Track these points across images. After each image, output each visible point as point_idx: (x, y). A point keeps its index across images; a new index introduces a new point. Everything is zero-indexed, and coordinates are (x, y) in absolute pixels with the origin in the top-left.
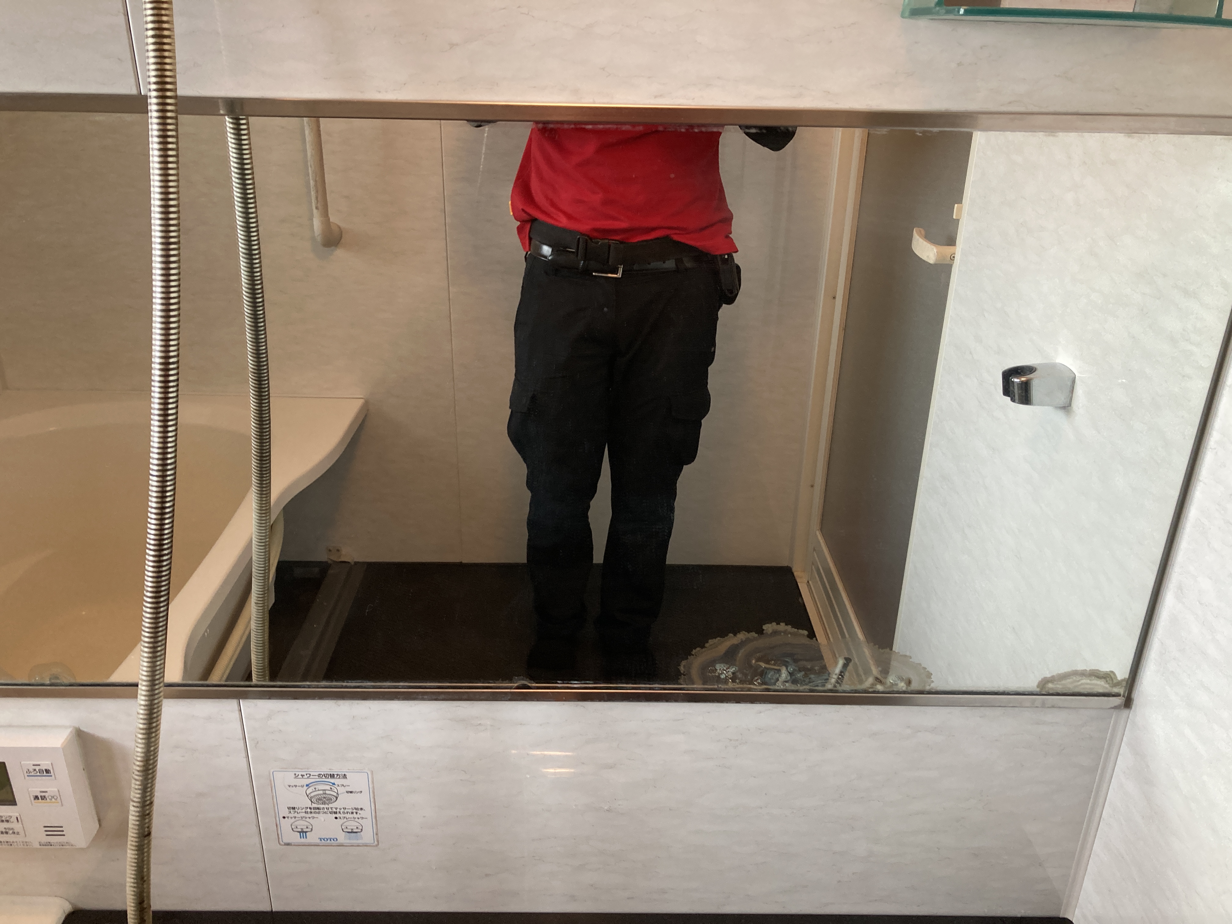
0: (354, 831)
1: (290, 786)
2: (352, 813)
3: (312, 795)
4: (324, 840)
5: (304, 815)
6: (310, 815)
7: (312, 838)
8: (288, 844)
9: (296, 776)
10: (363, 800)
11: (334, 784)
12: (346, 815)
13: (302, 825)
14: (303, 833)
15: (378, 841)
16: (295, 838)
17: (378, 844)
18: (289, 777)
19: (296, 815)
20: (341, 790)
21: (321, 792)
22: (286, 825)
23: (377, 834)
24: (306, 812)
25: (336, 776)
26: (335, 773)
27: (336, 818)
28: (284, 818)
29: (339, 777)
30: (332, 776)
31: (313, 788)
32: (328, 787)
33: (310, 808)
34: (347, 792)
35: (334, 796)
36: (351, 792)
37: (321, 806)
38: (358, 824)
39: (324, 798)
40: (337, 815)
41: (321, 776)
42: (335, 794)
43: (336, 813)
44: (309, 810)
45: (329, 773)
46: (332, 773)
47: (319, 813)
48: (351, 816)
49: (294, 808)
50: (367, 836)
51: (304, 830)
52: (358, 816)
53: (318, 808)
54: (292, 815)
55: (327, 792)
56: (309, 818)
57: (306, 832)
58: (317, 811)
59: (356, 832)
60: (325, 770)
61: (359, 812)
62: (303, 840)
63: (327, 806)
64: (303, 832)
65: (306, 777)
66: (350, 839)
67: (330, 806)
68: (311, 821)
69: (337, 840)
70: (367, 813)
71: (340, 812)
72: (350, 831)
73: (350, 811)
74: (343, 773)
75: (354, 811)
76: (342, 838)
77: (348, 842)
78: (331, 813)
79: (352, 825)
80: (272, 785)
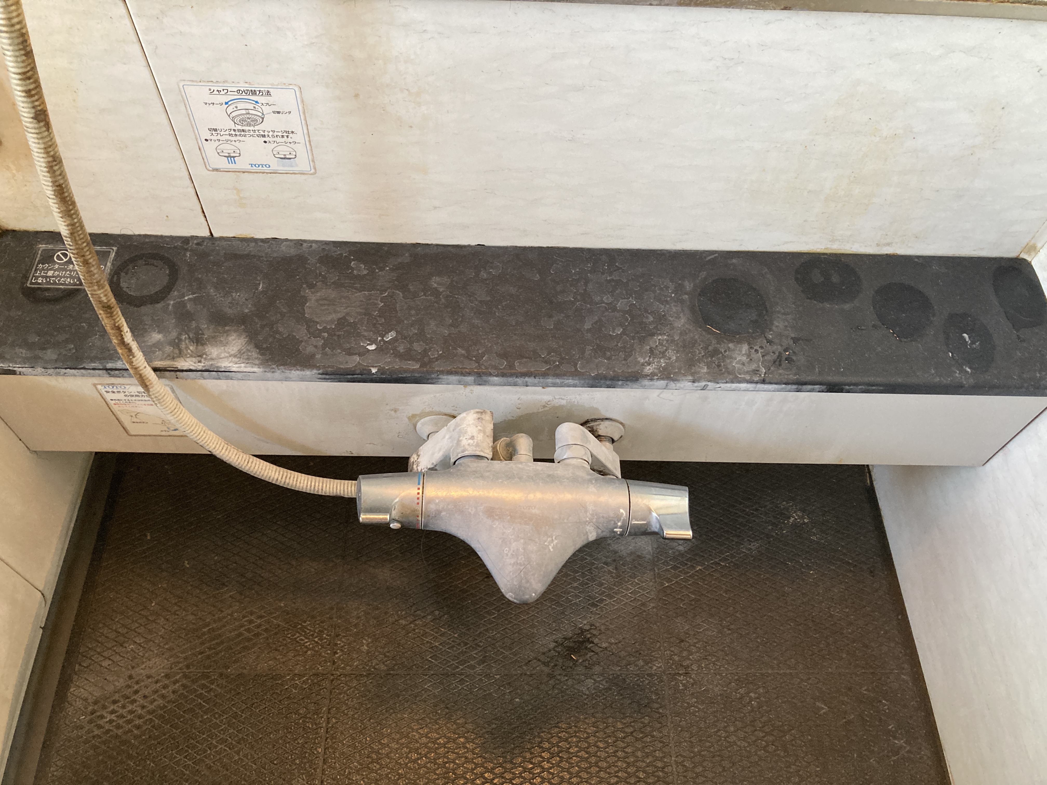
0: (287, 157)
1: (206, 104)
2: (283, 136)
3: (234, 114)
4: (255, 165)
5: (228, 137)
6: (234, 138)
7: (242, 163)
8: (217, 170)
9: (212, 92)
10: (293, 122)
11: (257, 102)
12: (275, 139)
13: (228, 149)
15: (315, 168)
16: (223, 163)
17: (315, 173)
18: (204, 93)
19: (219, 137)
20: (266, 109)
21: (244, 112)
22: (210, 148)
23: (313, 161)
24: (230, 135)
25: (258, 92)
26: (256, 89)
27: (265, 142)
28: (206, 140)
29: (261, 94)
30: (254, 93)
31: (233, 106)
32: (251, 106)
33: (234, 130)
34: (274, 112)
35: (259, 116)
36: (279, 112)
37: (247, 128)
38: (290, 149)
39: (248, 118)
40: (266, 139)
41: (241, 92)
42: (260, 114)
43: (264, 136)
45: (250, 89)
46: (253, 89)
47: (245, 136)
48: (282, 140)
49: (215, 130)
50: (303, 163)
51: (232, 155)
52: (289, 140)
53: (243, 131)
54: (215, 138)
55: (251, 112)
56: (235, 141)
57: (234, 157)
58: (243, 133)
59: (290, 159)
60: (244, 86)
61: (291, 135)
62: (232, 166)
63: (252, 128)
64: (231, 157)
65: (222, 93)
66: (283, 166)
67: (256, 128)
68: (237, 144)
69: (269, 166)
70: (298, 137)
71: (268, 136)
72: (283, 156)
73: (280, 134)
74: (266, 90)
75: (285, 134)
76: (275, 165)
77: (280, 169)
78: (258, 136)
79: (284, 150)
80: (185, 101)
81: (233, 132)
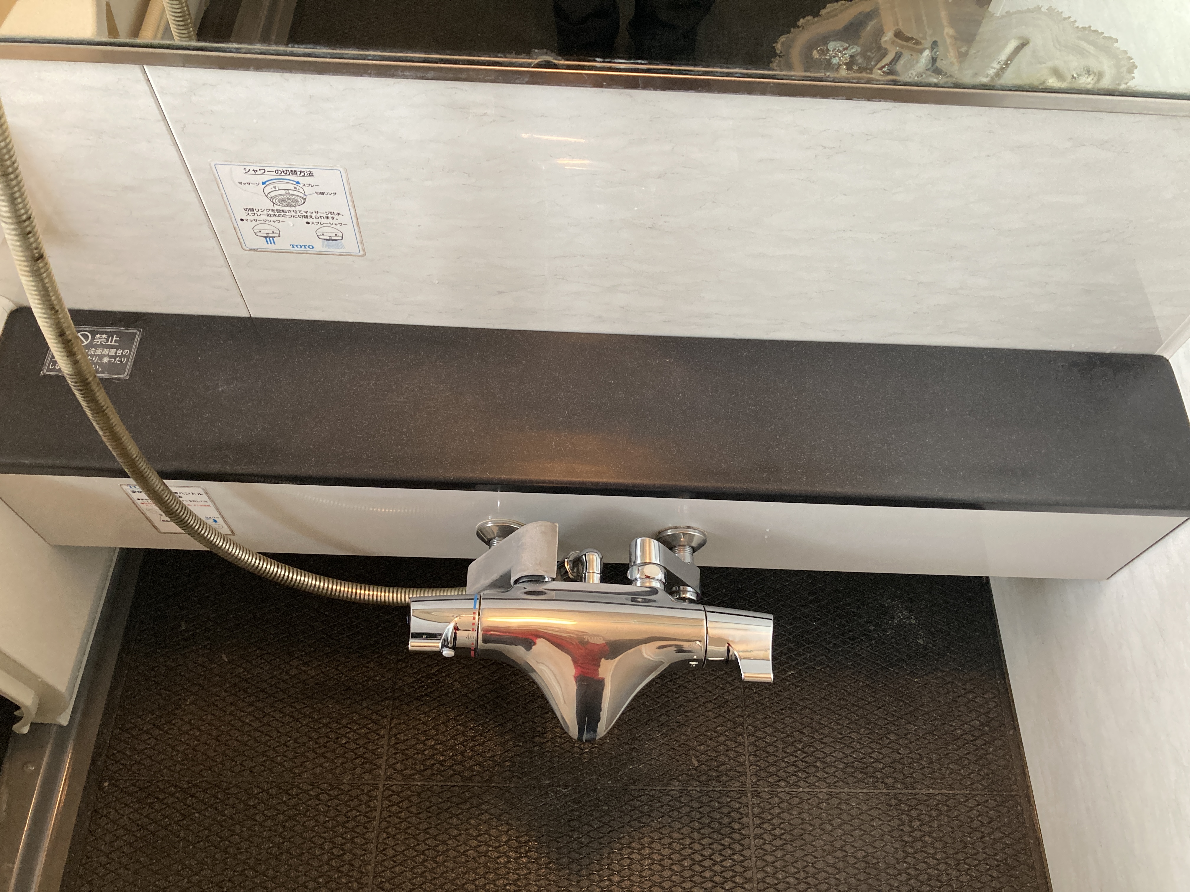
0: (333, 238)
1: (241, 183)
2: (327, 218)
3: (273, 194)
4: (297, 247)
5: (266, 218)
6: (274, 219)
7: (281, 244)
8: (254, 250)
9: (247, 172)
10: (339, 203)
11: (298, 183)
12: (319, 220)
13: (267, 229)
14: (268, 238)
15: (364, 250)
16: (261, 243)
17: (365, 255)
18: (238, 173)
19: (256, 217)
20: (309, 190)
21: (283, 192)
22: (246, 228)
23: (362, 243)
24: (268, 215)
25: (299, 173)
26: (297, 170)
27: (308, 223)
28: (242, 220)
29: (302, 174)
30: (294, 173)
31: (272, 186)
32: (292, 187)
33: (273, 211)
34: (317, 193)
35: (301, 197)
36: (322, 193)
37: (287, 209)
38: (336, 231)
39: (288, 199)
40: (309, 220)
41: (280, 172)
42: (302, 195)
43: (306, 217)
44: (271, 212)
45: (290, 169)
46: (293, 170)
47: (285, 216)
48: (328, 221)
49: (252, 210)
50: (350, 244)
51: (270, 235)
52: (334, 221)
53: (283, 211)
54: (250, 217)
55: (291, 192)
56: (274, 222)
57: (273, 237)
58: (282, 214)
59: (336, 240)
60: (283, 165)
61: (336, 217)
62: (271, 247)
63: (293, 209)
64: (270, 237)
65: (259, 172)
66: (329, 247)
67: (298, 208)
68: (276, 224)
69: (313, 247)
70: (345, 218)
71: (311, 217)
72: (328, 238)
73: (325, 215)
74: (308, 170)
75: (330, 215)
76: (319, 245)
77: (325, 249)
78: (300, 217)
79: (329, 231)
80: (217, 181)
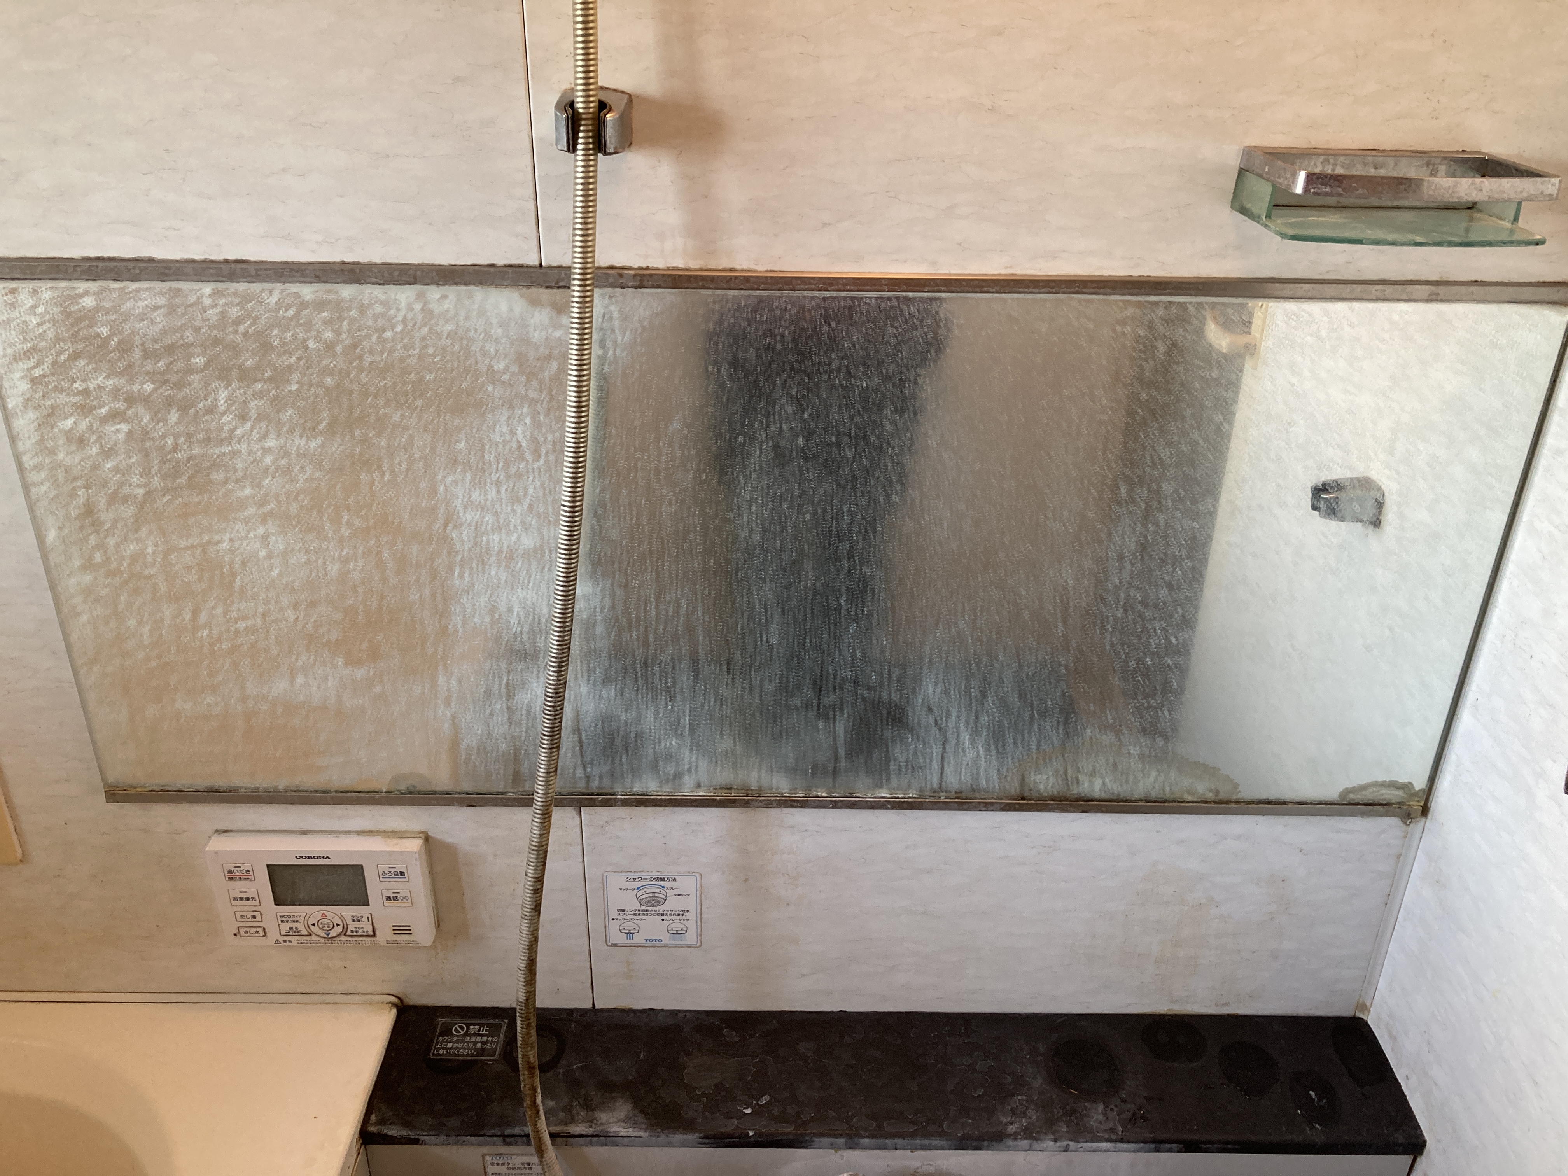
0: (679, 932)
1: (621, 889)
2: (679, 915)
3: (642, 897)
4: (649, 940)
5: (632, 917)
6: (638, 917)
7: (638, 939)
8: (615, 945)
9: (628, 880)
10: (690, 903)
11: (663, 887)
12: (672, 917)
13: (630, 926)
14: (630, 934)
15: (701, 942)
16: (622, 939)
17: (700, 946)
18: (621, 881)
19: (625, 917)
20: (670, 893)
21: (651, 895)
22: (614, 926)
23: (701, 935)
24: (634, 914)
25: (666, 880)
26: (665, 877)
27: (663, 920)
28: (613, 919)
29: (669, 880)
30: (663, 880)
31: (643, 891)
32: (658, 890)
33: (639, 911)
34: (676, 895)
35: (663, 898)
36: (679, 895)
37: (650, 909)
38: (682, 926)
39: (653, 900)
40: (664, 917)
41: (652, 879)
43: (663, 915)
45: (660, 877)
46: (662, 877)
47: (647, 915)
48: (678, 918)
49: (623, 910)
50: (691, 938)
51: (632, 932)
52: (684, 918)
53: (647, 911)
54: (622, 917)
55: (656, 895)
56: (637, 920)
57: (633, 934)
58: (645, 913)
59: (681, 934)
60: (655, 875)
61: (686, 914)
62: (630, 942)
63: (654, 908)
65: (637, 880)
66: (674, 940)
67: (658, 908)
68: (638, 922)
69: (662, 941)
70: (692, 915)
71: (667, 914)
72: (675, 932)
73: (677, 913)
74: (674, 877)
75: (681, 913)
76: (667, 939)
77: (673, 943)
78: (658, 915)
79: (677, 927)
80: (604, 888)
81: (637, 912)
